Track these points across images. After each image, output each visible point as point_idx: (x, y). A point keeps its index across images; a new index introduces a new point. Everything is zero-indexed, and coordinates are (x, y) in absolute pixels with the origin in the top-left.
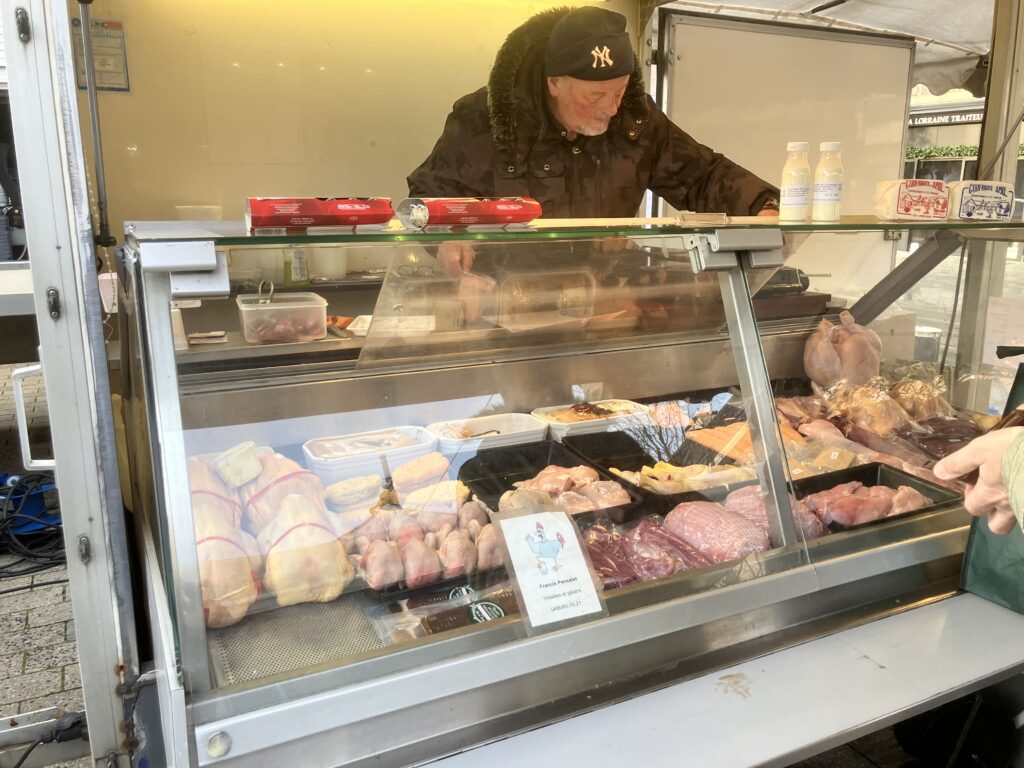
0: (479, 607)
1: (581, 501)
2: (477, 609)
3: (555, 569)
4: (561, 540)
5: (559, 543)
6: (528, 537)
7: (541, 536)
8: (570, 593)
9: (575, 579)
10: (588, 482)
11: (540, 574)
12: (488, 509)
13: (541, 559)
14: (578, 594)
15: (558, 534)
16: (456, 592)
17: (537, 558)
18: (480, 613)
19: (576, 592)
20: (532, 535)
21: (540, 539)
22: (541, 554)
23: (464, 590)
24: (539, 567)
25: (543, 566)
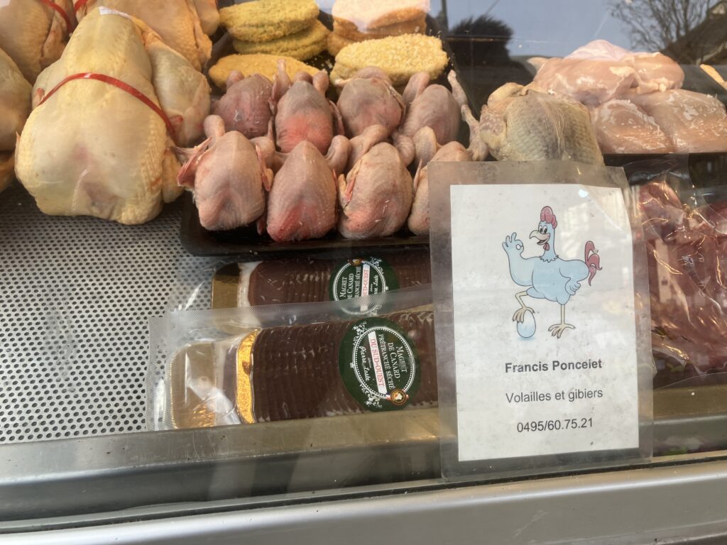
0: (372, 336)
1: (642, 125)
2: (365, 342)
3: (557, 332)
4: (592, 261)
5: (585, 269)
6: (511, 241)
7: (544, 244)
8: (575, 396)
9: (597, 364)
10: (663, 88)
11: (514, 337)
12: (464, 108)
13: (528, 301)
14: (596, 400)
15: (589, 246)
16: (352, 269)
17: (518, 297)
18: (368, 354)
19: (589, 395)
20: (523, 236)
21: (540, 250)
22: (530, 289)
23: (366, 268)
24: (518, 319)
25: (528, 318)
